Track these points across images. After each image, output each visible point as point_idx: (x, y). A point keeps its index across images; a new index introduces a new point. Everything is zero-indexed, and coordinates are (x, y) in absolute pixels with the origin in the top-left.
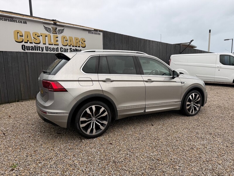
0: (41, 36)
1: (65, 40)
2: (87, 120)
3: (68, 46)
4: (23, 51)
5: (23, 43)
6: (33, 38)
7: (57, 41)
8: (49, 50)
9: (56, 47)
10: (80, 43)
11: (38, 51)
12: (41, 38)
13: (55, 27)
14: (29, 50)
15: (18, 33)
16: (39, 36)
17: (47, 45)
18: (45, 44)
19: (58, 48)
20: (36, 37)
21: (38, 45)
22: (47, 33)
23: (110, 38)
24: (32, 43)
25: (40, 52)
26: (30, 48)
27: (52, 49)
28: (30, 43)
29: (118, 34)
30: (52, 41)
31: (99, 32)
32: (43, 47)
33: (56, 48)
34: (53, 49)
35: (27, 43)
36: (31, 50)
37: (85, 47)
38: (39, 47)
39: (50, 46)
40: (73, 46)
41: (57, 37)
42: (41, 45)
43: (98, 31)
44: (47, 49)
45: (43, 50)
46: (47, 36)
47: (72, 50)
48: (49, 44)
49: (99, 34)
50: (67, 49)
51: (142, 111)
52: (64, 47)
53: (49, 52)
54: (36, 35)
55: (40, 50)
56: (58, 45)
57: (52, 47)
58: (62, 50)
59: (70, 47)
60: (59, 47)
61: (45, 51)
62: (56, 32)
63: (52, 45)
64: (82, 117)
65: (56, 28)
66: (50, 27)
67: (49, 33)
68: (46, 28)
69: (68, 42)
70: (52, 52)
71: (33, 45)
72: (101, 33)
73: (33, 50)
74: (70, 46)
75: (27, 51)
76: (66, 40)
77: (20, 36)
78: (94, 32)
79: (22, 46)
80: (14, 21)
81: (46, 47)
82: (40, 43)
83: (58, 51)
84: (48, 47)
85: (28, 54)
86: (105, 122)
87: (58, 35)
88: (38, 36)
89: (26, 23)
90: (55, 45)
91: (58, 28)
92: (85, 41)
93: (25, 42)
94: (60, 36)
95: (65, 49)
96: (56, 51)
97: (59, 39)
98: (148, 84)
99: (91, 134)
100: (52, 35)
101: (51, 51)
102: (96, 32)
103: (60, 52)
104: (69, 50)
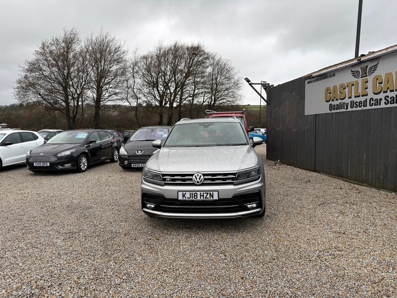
0: (347, 86)
1: (378, 83)
3: (382, 92)
4: (330, 112)
6: (339, 93)
7: (367, 88)
8: (355, 105)
9: (362, 99)
12: (347, 90)
15: (328, 90)
16: (345, 88)
17: (353, 99)
18: (351, 98)
19: (366, 99)
20: (342, 90)
21: (343, 101)
22: (354, 80)
25: (344, 110)
27: (358, 104)
28: (337, 100)
30: (360, 91)
33: (364, 101)
35: (334, 100)
36: (336, 109)
38: (344, 103)
39: (356, 100)
40: (391, 91)
41: (367, 82)
42: (347, 101)
44: (353, 104)
45: (347, 109)
46: (353, 85)
47: (389, 99)
48: (356, 97)
50: (381, 100)
52: (375, 97)
53: (354, 109)
54: (342, 87)
55: (344, 108)
56: (367, 95)
57: (358, 100)
58: (372, 102)
59: (386, 94)
60: (368, 98)
61: (350, 109)
62: (366, 73)
63: (359, 96)
65: (367, 67)
66: (359, 69)
68: (353, 72)
69: (383, 85)
70: (358, 109)
71: (339, 102)
73: (338, 109)
74: (386, 92)
75: (333, 111)
76: (379, 83)
77: (329, 93)
79: (330, 105)
81: (351, 102)
82: (345, 98)
83: (366, 106)
84: (353, 101)
85: (334, 115)
87: (368, 78)
89: (335, 75)
90: (362, 96)
91: (370, 65)
94: (370, 78)
95: (377, 99)
96: (364, 106)
97: (370, 85)
100: (360, 80)
101: (357, 107)
103: (368, 107)
104: (383, 101)
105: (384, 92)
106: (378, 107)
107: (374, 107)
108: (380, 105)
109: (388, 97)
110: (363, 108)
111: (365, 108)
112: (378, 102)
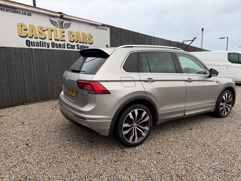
0: (47, 30)
1: (71, 36)
2: (129, 126)
3: (75, 42)
4: (28, 47)
5: (27, 38)
6: (38, 33)
7: (64, 36)
8: (55, 46)
9: (62, 43)
10: (87, 39)
11: (44, 48)
12: (46, 32)
13: (61, 20)
14: (34, 46)
15: (22, 26)
16: (45, 31)
17: (53, 41)
18: (51, 39)
19: (64, 44)
20: (41, 31)
21: (44, 41)
22: (53, 27)
23: (117, 34)
24: (37, 38)
25: (46, 48)
26: (35, 44)
27: (58, 45)
28: (35, 38)
29: (124, 30)
30: (59, 36)
31: (107, 28)
32: (49, 43)
33: (63, 45)
34: (60, 45)
35: (32, 38)
36: (36, 46)
37: (92, 43)
38: (45, 43)
39: (56, 42)
40: (80, 42)
41: (64, 32)
42: (47, 41)
43: (106, 26)
44: (53, 45)
45: (48, 47)
46: (52, 31)
47: (79, 46)
48: (55, 40)
49: (107, 30)
50: (74, 46)
51: (182, 115)
52: (71, 43)
53: (55, 48)
54: (41, 29)
55: (45, 46)
56: (65, 41)
57: (58, 42)
58: (69, 46)
59: (77, 44)
60: (66, 43)
61: (51, 48)
62: (62, 26)
63: (59, 40)
64: (124, 123)
65: (63, 22)
66: (56, 20)
67: (55, 27)
68: (51, 21)
69: (75, 37)
70: (59, 49)
71: (39, 40)
72: (109, 29)
73: (39, 46)
74: (77, 42)
75: (31, 47)
76: (73, 36)
77: (24, 30)
78: (101, 27)
79: (27, 41)
80: (17, 12)
81: (52, 43)
82: (45, 38)
83: (65, 48)
84: (54, 43)
85: (33, 51)
86: (147, 128)
87: (65, 30)
88: (43, 31)
89: (30, 15)
90: (61, 40)
91: (65, 22)
92: (92, 37)
93: (30, 37)
94: (66, 31)
95: (72, 45)
96: (63, 48)
97: (66, 34)
98: (188, 84)
99: (133, 142)
100: (58, 29)
101: (58, 47)
102: (104, 27)
103: (66, 49)
104: (76, 47)
105: (76, 42)
106: (73, 50)
107: (70, 49)
108: (74, 49)
109: (79, 45)
110: (62, 49)
111: (64, 49)
112: (73, 47)
